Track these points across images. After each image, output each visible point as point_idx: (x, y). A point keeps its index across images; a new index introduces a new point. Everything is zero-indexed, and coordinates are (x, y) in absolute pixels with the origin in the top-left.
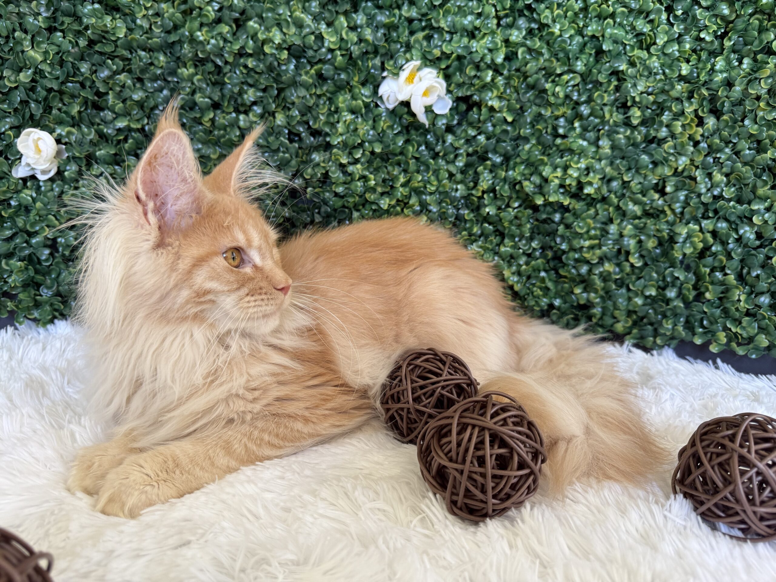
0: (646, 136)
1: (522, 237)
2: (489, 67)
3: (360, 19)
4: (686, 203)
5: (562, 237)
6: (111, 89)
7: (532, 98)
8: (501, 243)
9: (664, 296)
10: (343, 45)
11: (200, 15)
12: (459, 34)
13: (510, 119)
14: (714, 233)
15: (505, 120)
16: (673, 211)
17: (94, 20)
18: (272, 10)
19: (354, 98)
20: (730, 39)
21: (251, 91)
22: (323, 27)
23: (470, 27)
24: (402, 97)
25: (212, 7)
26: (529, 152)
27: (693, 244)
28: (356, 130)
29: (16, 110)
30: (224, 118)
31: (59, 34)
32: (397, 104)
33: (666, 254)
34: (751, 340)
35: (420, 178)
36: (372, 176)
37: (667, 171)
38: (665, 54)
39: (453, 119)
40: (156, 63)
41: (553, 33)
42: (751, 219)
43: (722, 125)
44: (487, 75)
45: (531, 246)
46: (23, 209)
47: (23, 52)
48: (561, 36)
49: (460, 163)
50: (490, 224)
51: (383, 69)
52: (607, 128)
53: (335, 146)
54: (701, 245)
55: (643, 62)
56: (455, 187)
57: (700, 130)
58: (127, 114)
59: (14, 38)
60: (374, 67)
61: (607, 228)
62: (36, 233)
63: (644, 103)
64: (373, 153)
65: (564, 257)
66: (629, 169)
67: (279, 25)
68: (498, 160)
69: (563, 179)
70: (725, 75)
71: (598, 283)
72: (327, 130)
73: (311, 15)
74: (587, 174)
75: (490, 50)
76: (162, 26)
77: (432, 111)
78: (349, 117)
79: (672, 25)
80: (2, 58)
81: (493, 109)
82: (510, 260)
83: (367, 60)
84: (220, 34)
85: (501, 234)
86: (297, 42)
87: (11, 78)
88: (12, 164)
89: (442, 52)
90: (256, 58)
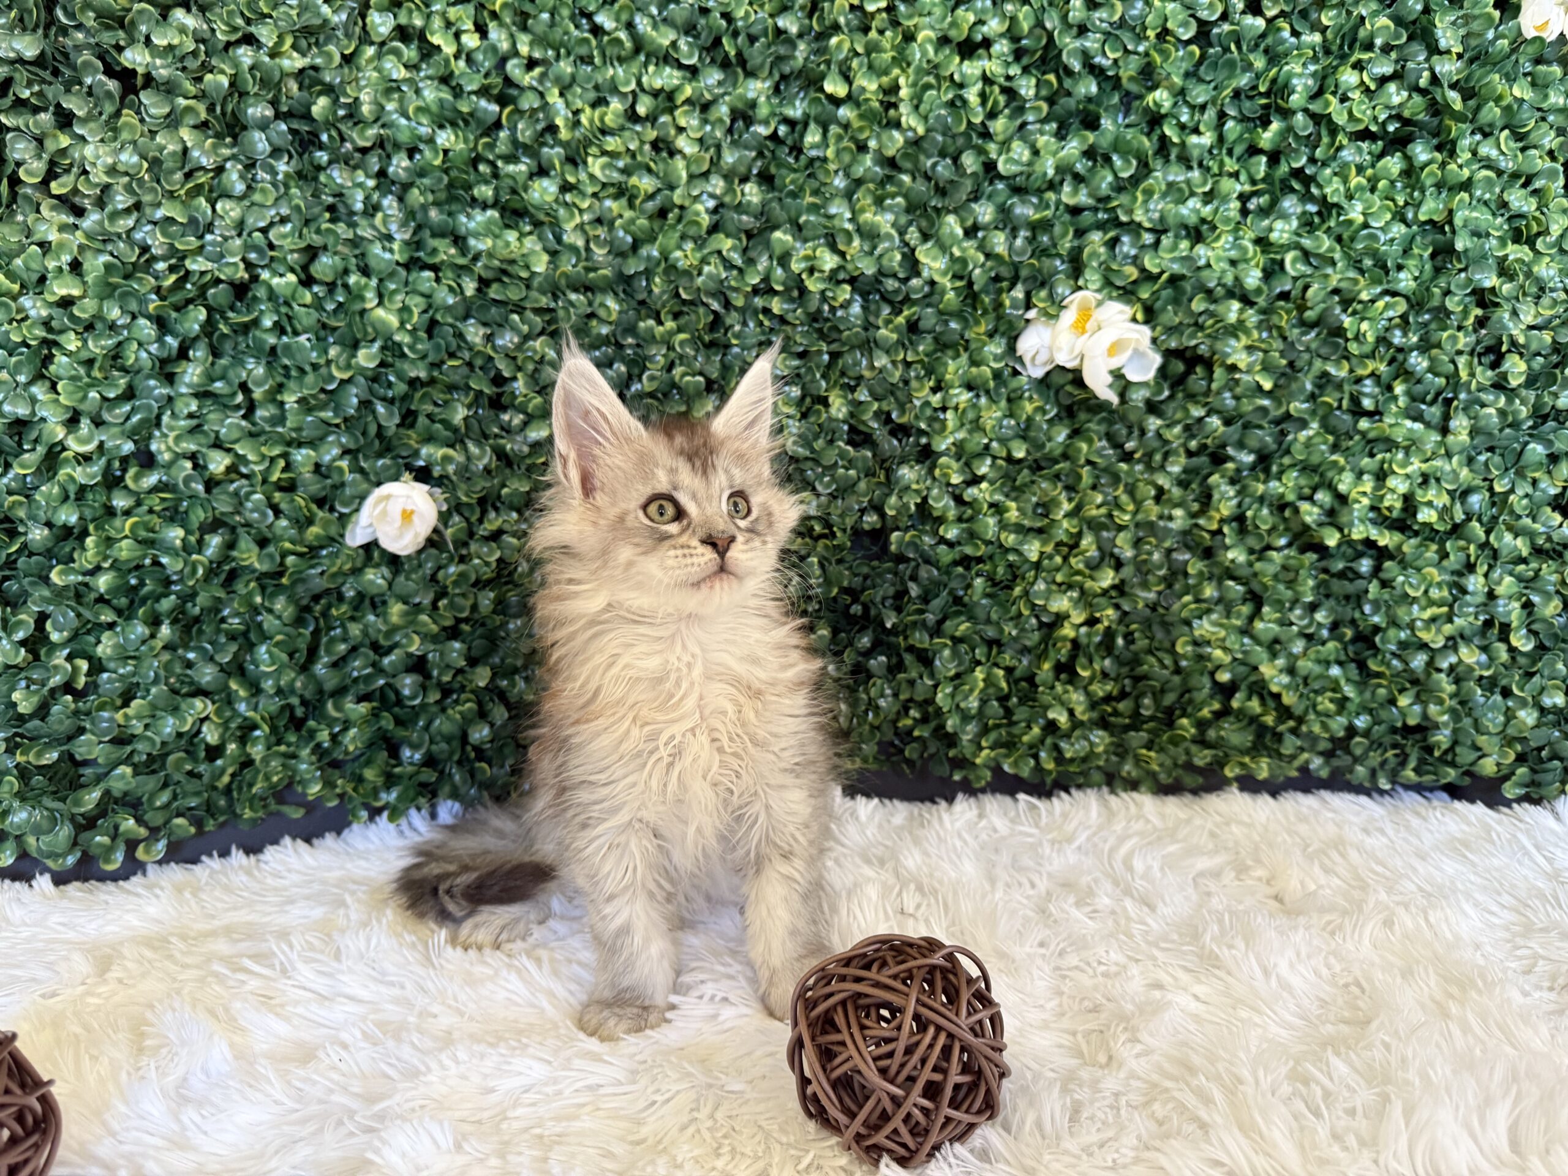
0: (1537, 406)
1: (1296, 602)
2: (1230, 294)
3: (985, 212)
5: (1376, 602)
6: (519, 369)
7: (1314, 345)
8: (1256, 613)
10: (957, 269)
11: (679, 220)
12: (1171, 234)
13: (1267, 385)
15: (1259, 387)
17: (489, 242)
18: (817, 209)
19: (974, 363)
22: (914, 236)
23: (1193, 220)
25: (704, 205)
26: (1308, 444)
28: (978, 420)
31: (428, 274)
32: (1050, 370)
35: (1099, 499)
36: (1011, 503)
39: (1160, 392)
40: (602, 313)
41: (1350, 222)
44: (1228, 310)
45: (1312, 620)
47: (363, 312)
48: (1366, 225)
49: (1175, 469)
50: (1238, 581)
51: (1028, 306)
52: (1462, 396)
53: (940, 453)
55: (1528, 270)
56: (1167, 512)
59: (346, 286)
60: (1012, 303)
61: (1463, 581)
62: (392, 647)
63: (1534, 344)
64: (1009, 459)
65: (1377, 639)
66: (1506, 469)
67: (830, 239)
68: (1249, 458)
69: (1377, 497)
71: (1446, 686)
74: (1425, 484)
75: (1233, 263)
76: (609, 242)
77: (1123, 377)
78: (964, 397)
80: (324, 326)
81: (1233, 368)
82: (1274, 646)
83: (1000, 291)
84: (719, 252)
85: (1256, 600)
86: (870, 271)
87: (342, 361)
88: (343, 520)
89: (1143, 270)
90: (785, 295)
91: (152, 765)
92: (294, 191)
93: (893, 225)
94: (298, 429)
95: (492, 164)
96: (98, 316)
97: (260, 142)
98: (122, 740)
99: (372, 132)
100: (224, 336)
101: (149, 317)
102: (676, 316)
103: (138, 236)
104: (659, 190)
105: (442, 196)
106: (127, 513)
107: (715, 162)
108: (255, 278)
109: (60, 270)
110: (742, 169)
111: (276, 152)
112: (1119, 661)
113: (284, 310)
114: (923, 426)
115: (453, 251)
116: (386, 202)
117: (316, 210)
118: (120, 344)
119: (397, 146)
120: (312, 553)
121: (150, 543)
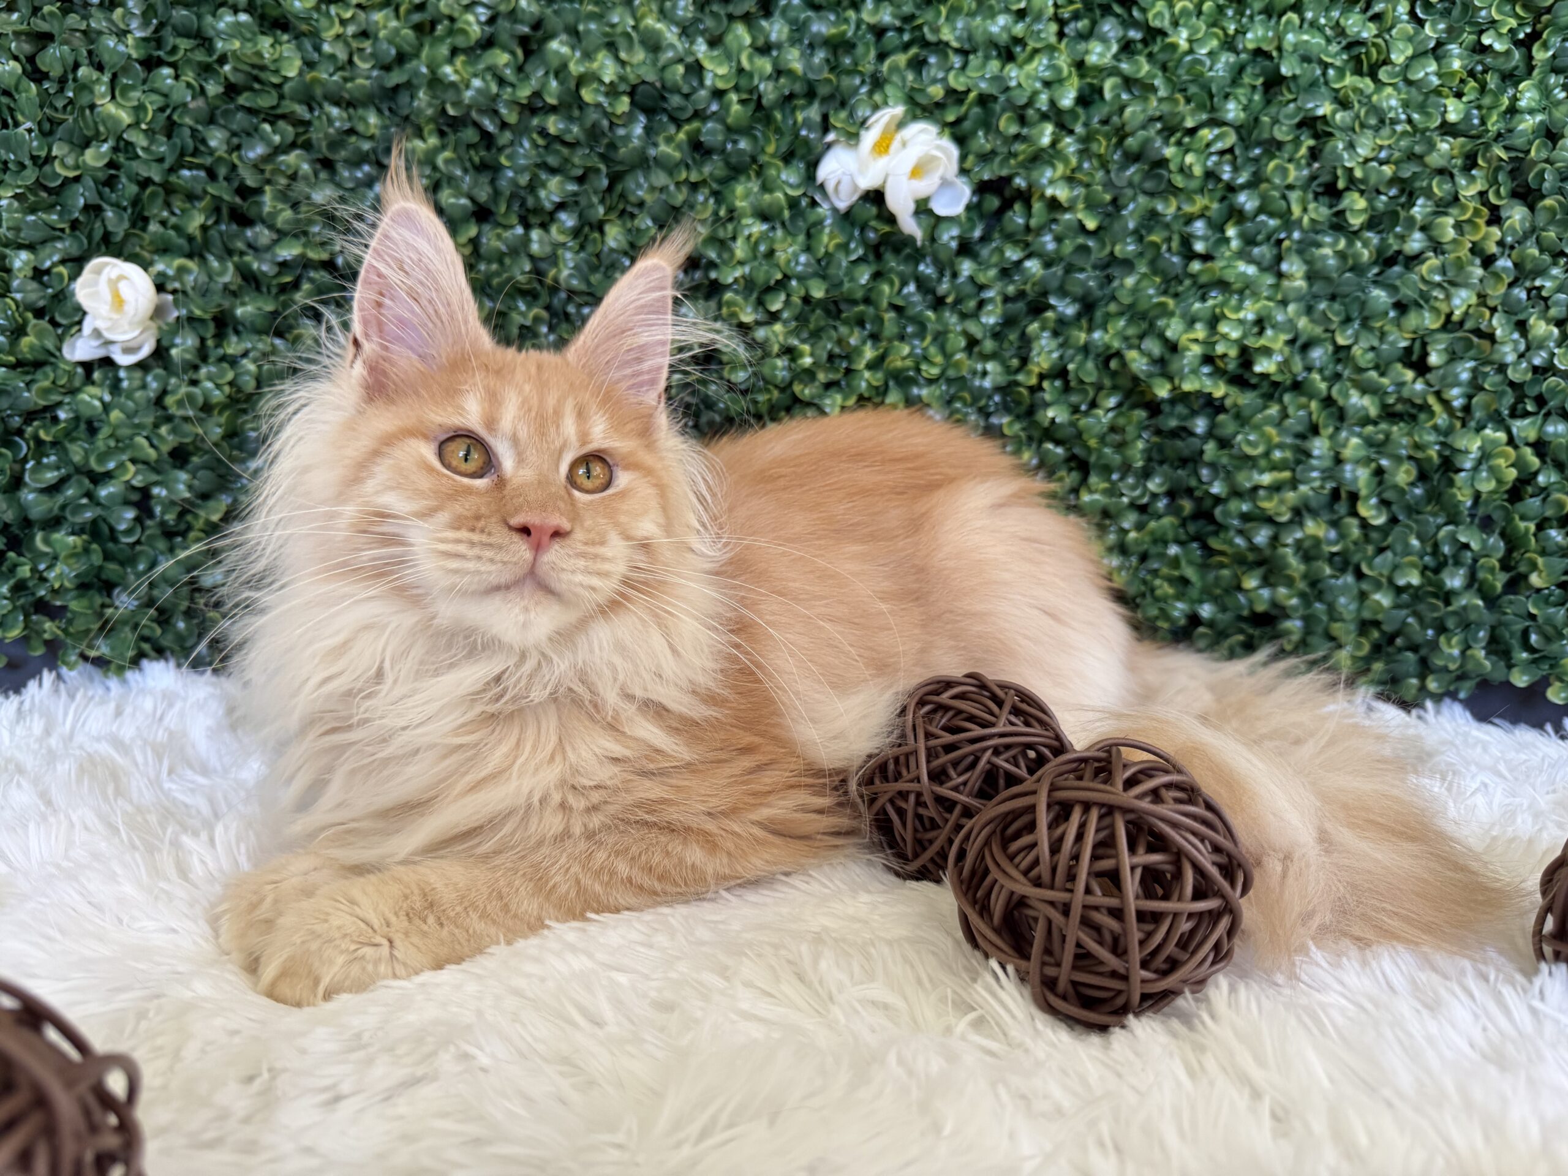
0: (1380, 250)
1: (1126, 468)
2: (1044, 117)
3: (776, 29)
4: (1475, 386)
5: (1213, 466)
6: (268, 182)
7: (1137, 179)
8: (1082, 484)
9: (1440, 585)
10: (743, 82)
11: (451, 32)
12: (980, 54)
13: (1091, 224)
14: (1540, 447)
15: (1082, 227)
16: (1446, 404)
17: (237, 44)
18: (598, 17)
19: (766, 188)
20: (1545, 46)
21: (554, 182)
22: (701, 48)
23: (1004, 39)
24: (866, 183)
25: (476, 15)
26: (1135, 290)
27: (1494, 472)
28: (770, 254)
29: (75, 225)
30: (499, 236)
31: (166, 71)
32: (855, 197)
33: (1437, 497)
35: (906, 350)
36: (806, 348)
37: (1430, 321)
38: (1409, 83)
39: (973, 228)
40: (361, 128)
41: (1174, 47)
43: (1541, 219)
44: (1042, 134)
45: (1145, 487)
46: (83, 426)
47: (93, 107)
48: (1191, 51)
49: (990, 318)
50: (1058, 442)
51: (826, 127)
52: (1296, 235)
53: (728, 287)
54: (1513, 474)
55: (1366, 100)
56: (979, 367)
57: (1496, 232)
58: (299, 232)
59: (75, 80)
60: (807, 123)
61: (1307, 445)
62: (108, 476)
63: (1373, 179)
64: (807, 300)
65: (1218, 512)
66: (1348, 320)
67: (611, 46)
68: (1072, 308)
69: (1209, 344)
70: (1539, 118)
71: (1295, 564)
72: (712, 255)
73: (677, 24)
74: (1261, 333)
75: (1047, 84)
76: (373, 55)
77: (930, 212)
78: (757, 228)
79: (1421, 23)
80: (48, 119)
81: (1052, 203)
82: (1103, 520)
83: (794, 110)
84: (492, 68)
85: (1081, 465)
86: (652, 82)
87: (68, 159)
88: (63, 332)
89: (949, 89)
90: (561, 111)
94: (16, 230)
114: (709, 256)
120: (27, 364)
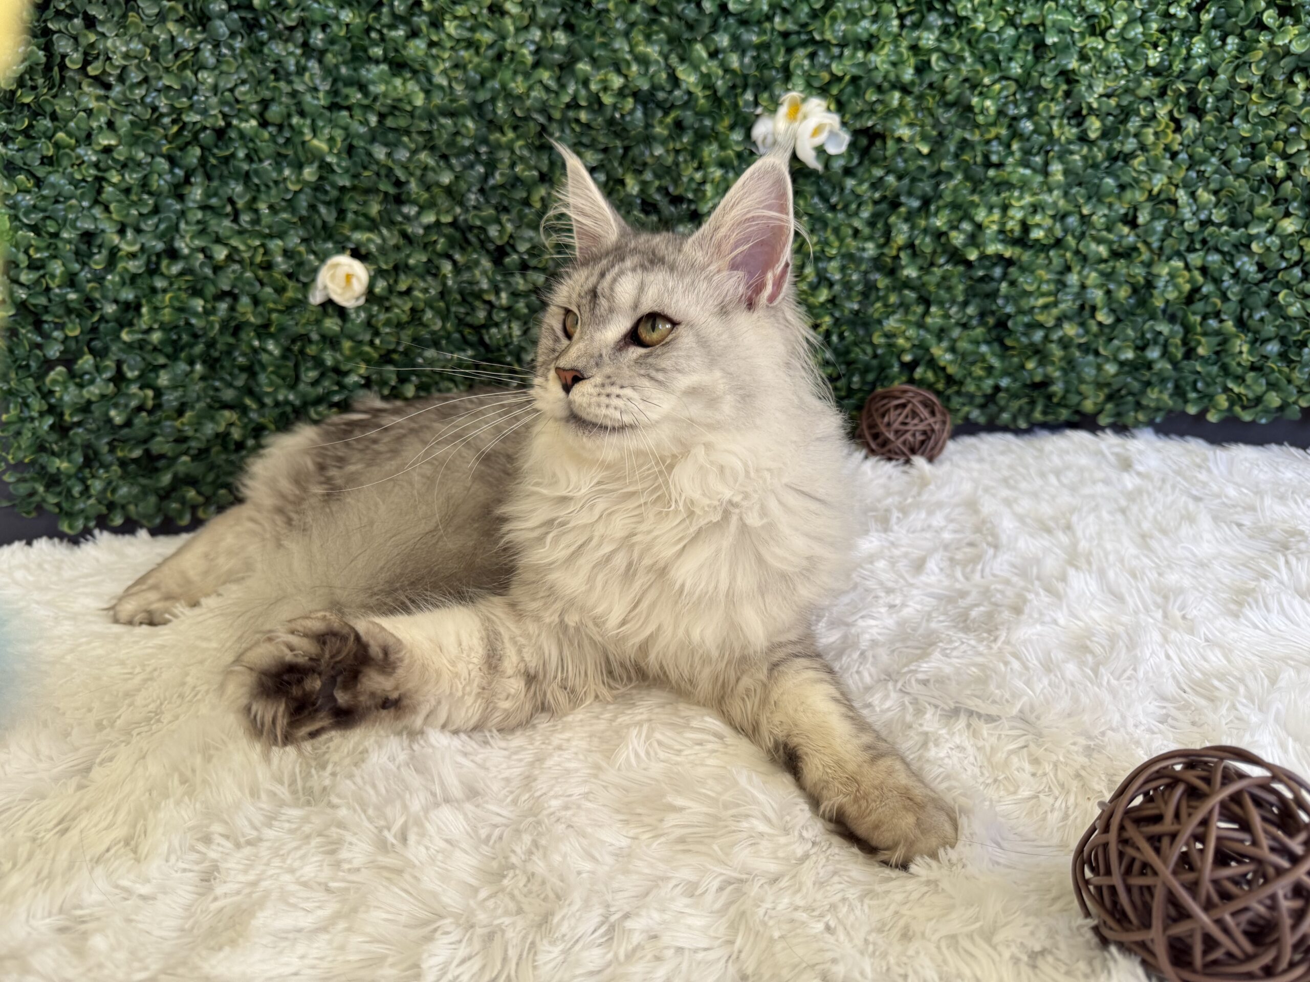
0: (1109, 151)
1: (953, 301)
2: (894, 87)
3: (723, 40)
4: (1166, 235)
5: (1007, 298)
6: (411, 174)
7: (954, 120)
8: (926, 313)
9: (1145, 358)
11: (512, 60)
12: (851, 47)
13: (925, 150)
14: (1204, 270)
15: (919, 153)
16: (1148, 246)
17: (383, 87)
18: (606, 46)
19: (723, 147)
20: (1208, 12)
22: (674, 60)
23: (865, 36)
25: (528, 49)
26: (955, 190)
27: (1177, 287)
31: (345, 113)
33: (1143, 303)
34: (1258, 400)
35: (815, 239)
37: (1139, 196)
38: (1124, 39)
39: (852, 160)
40: (464, 131)
41: (974, 29)
42: (1248, 247)
43: (1205, 128)
44: (893, 98)
45: (965, 312)
46: (329, 341)
47: (303, 143)
48: (986, 30)
49: (865, 214)
50: (912, 289)
51: (756, 104)
52: (1056, 148)
54: (1187, 287)
55: (1098, 54)
56: (861, 246)
57: (1178, 137)
58: (433, 205)
59: (290, 126)
60: (745, 103)
61: (1064, 279)
62: (352, 372)
63: (1104, 109)
65: (1010, 324)
66: (1089, 198)
67: (616, 66)
68: (916, 204)
69: (1002, 223)
70: (1205, 61)
71: (1057, 352)
73: (658, 45)
74: (1034, 213)
75: (894, 64)
76: (465, 81)
77: (824, 151)
78: (718, 172)
80: (279, 154)
81: (899, 140)
82: (941, 333)
83: (736, 96)
84: (541, 82)
85: (926, 301)
86: (645, 86)
87: (293, 178)
88: (306, 287)
89: (832, 74)
90: (589, 108)
91: (201, 454)
92: (248, 61)
93: (661, 53)
94: (270, 227)
95: (380, 32)
96: (131, 158)
97: (221, 28)
98: (181, 439)
99: (294, 15)
100: (214, 166)
101: (163, 156)
102: (515, 128)
103: (148, 100)
104: (495, 42)
105: (348, 57)
106: (165, 291)
107: (532, 19)
108: (229, 125)
109: (100, 127)
110: (552, 22)
111: (233, 34)
112: (836, 351)
113: (251, 145)
114: (690, 196)
115: (359, 96)
116: (310, 64)
117: (264, 74)
118: (145, 177)
119: (314, 23)
120: (289, 309)
121: (181, 310)
